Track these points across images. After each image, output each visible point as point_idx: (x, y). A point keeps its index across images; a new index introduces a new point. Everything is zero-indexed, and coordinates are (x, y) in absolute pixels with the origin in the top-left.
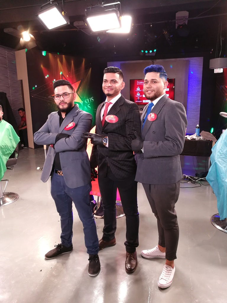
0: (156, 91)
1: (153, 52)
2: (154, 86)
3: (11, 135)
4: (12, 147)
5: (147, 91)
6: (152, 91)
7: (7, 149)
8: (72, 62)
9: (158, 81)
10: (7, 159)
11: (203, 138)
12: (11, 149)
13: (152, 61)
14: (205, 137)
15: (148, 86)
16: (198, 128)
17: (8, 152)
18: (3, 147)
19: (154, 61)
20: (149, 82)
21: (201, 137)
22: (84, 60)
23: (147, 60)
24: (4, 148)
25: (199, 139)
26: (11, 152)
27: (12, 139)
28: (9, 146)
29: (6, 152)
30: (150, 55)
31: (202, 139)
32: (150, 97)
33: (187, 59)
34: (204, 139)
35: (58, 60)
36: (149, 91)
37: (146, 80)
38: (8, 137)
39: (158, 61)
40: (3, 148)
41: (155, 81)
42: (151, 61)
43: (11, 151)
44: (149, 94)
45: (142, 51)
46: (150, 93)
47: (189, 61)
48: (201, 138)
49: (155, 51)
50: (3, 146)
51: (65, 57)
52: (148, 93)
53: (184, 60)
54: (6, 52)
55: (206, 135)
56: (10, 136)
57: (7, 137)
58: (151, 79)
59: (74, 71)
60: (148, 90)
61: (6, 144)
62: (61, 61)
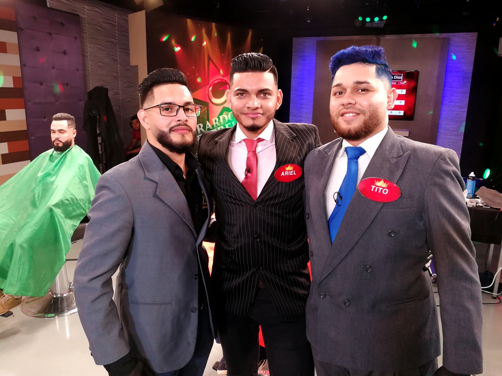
0: (368, 114)
1: (381, 19)
2: (362, 101)
3: (88, 177)
4: (87, 201)
5: (342, 115)
6: (358, 114)
7: (77, 207)
8: (229, 36)
9: (372, 88)
10: (75, 226)
11: (482, 203)
12: (84, 205)
13: (378, 38)
14: (488, 202)
15: (344, 100)
16: (473, 179)
17: (78, 212)
18: (67, 202)
19: (381, 38)
20: (349, 90)
21: (479, 200)
22: (250, 33)
23: (366, 36)
24: (70, 203)
25: (474, 204)
26: (84, 212)
27: (89, 186)
28: (80, 200)
29: (74, 210)
30: (374, 25)
31: (481, 205)
32: (353, 131)
33: (444, 35)
34: (485, 206)
35: (204, 31)
36: (347, 115)
37: (338, 85)
38: (81, 182)
39: (388, 37)
40: (67, 205)
41: (363, 86)
42: (374, 38)
43: (85, 210)
44: (348, 122)
45: (360, 19)
46: (352, 121)
47: (448, 40)
48: (480, 202)
49: (385, 18)
50: (67, 200)
51: (216, 27)
52: (345, 121)
53: (439, 38)
54: (115, 17)
55: (489, 196)
56: (85, 179)
57: (78, 181)
58: (354, 83)
59: (231, 52)
60: (345, 110)
61: (73, 195)
62: (209, 34)
